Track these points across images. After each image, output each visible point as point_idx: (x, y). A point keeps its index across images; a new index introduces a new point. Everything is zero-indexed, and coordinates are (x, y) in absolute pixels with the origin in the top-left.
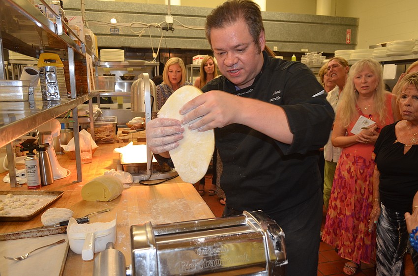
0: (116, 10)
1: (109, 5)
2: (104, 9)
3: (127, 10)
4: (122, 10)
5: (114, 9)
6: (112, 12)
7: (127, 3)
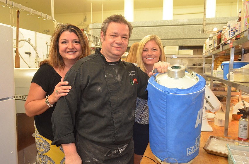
0: (217, 22)
1: (213, 20)
2: (209, 23)
3: (224, 22)
4: (221, 22)
5: (216, 22)
6: (214, 24)
7: (224, 18)
